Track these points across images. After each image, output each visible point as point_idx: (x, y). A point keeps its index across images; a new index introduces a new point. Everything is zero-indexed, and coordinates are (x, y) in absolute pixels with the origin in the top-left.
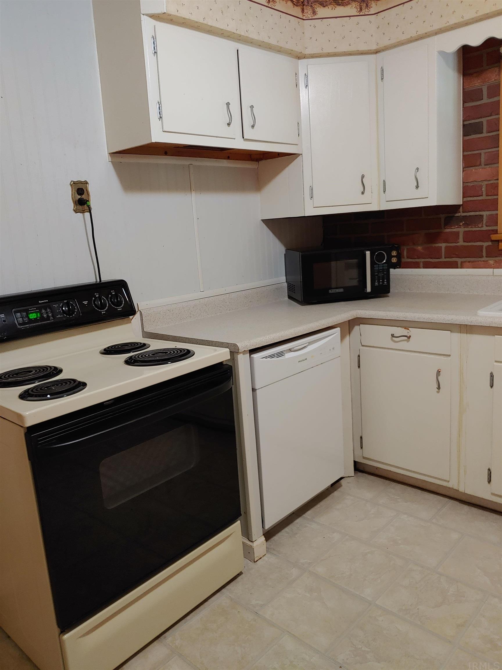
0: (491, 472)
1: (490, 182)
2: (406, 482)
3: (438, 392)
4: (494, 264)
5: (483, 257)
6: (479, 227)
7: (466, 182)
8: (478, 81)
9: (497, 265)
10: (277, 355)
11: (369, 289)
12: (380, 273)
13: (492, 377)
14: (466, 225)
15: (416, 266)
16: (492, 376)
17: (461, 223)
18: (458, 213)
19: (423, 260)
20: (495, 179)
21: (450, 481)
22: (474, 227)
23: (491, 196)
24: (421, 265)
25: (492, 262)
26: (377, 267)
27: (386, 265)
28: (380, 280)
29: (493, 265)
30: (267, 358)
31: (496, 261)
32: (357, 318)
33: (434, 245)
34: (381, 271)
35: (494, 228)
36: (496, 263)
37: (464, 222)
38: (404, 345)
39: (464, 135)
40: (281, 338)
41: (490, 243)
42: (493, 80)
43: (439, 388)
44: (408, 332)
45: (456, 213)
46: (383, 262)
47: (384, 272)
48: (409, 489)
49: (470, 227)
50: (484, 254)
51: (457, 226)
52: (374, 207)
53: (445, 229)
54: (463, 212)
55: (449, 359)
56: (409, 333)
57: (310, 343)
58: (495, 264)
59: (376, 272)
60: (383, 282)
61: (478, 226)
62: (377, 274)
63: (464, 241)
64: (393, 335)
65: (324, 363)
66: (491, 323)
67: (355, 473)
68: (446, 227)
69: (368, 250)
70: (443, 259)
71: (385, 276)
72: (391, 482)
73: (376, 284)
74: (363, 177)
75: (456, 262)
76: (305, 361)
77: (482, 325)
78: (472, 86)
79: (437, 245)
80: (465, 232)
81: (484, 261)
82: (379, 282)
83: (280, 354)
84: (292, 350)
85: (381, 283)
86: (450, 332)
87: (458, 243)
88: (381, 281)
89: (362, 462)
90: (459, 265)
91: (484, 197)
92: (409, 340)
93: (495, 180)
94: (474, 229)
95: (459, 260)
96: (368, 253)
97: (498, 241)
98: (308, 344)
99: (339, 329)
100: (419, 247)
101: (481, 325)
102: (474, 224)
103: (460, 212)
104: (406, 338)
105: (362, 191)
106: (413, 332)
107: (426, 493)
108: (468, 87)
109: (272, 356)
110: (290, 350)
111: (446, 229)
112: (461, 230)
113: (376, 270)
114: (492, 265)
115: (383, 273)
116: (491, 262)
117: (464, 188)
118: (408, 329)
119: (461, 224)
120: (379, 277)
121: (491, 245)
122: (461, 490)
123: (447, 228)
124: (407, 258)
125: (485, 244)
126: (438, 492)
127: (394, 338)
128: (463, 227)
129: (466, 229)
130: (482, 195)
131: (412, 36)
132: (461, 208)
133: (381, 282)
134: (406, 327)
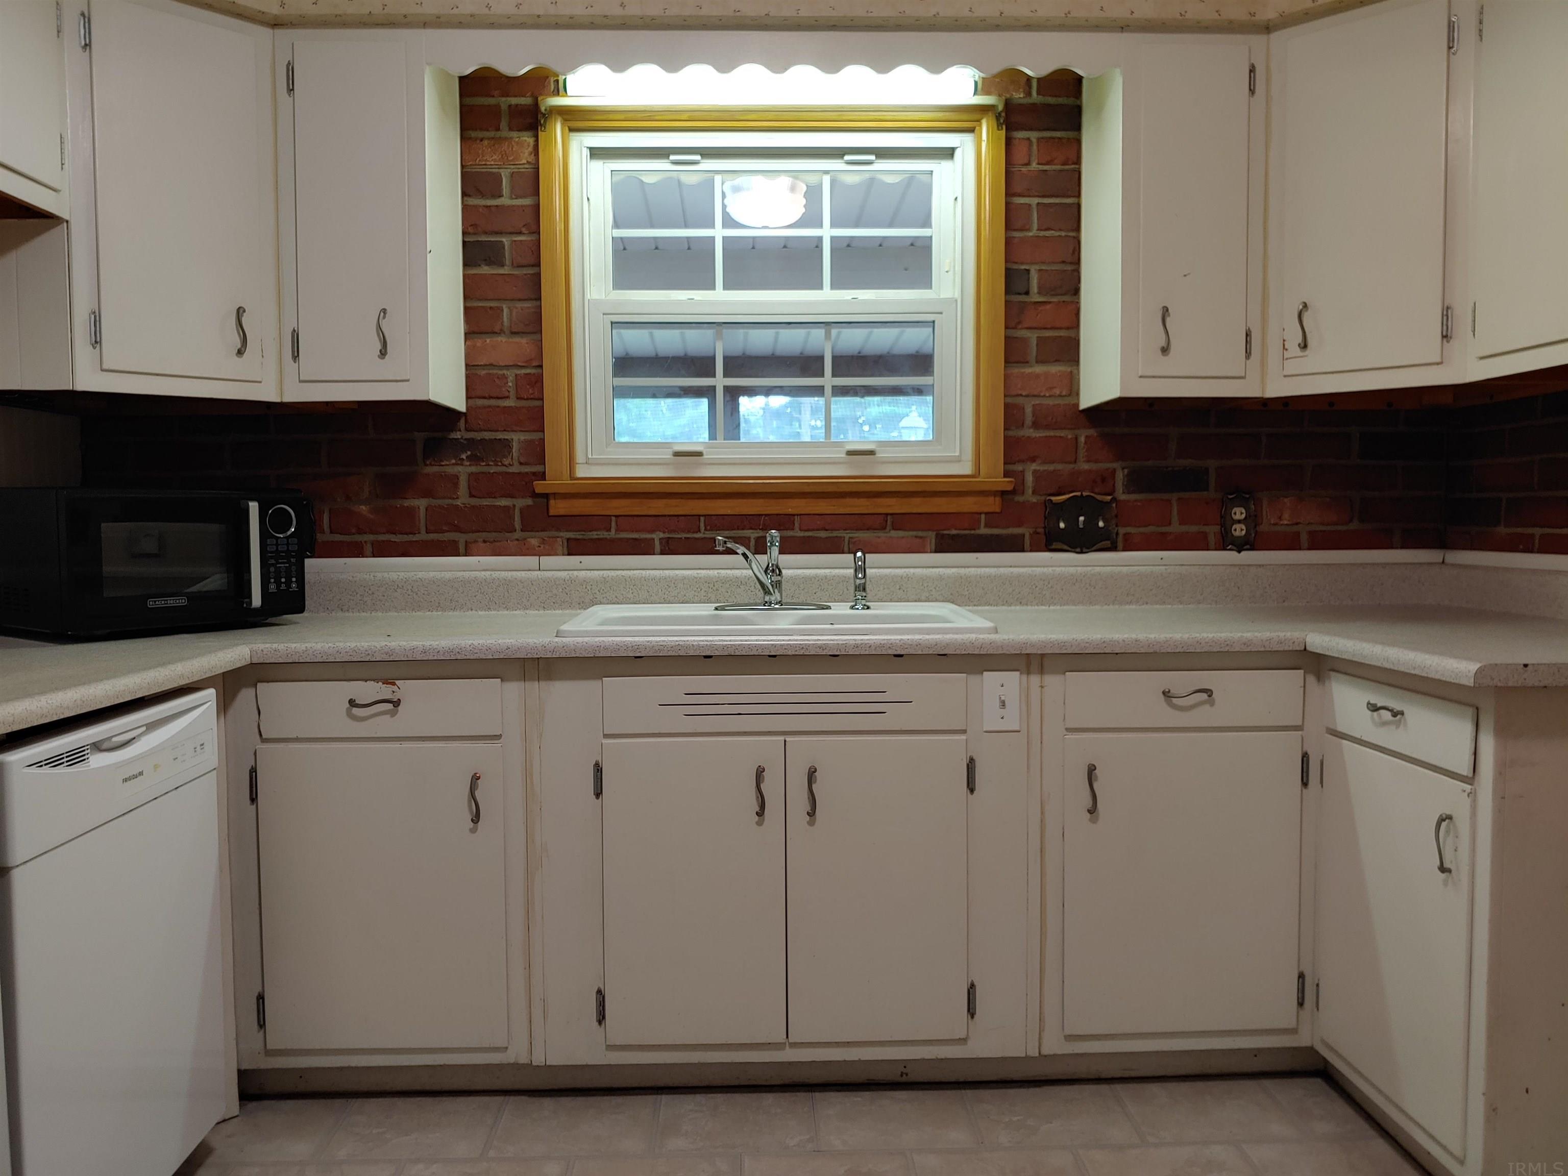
0: (604, 997)
1: (524, 371)
2: (388, 1088)
3: (473, 831)
4: (540, 547)
5: (515, 531)
6: (505, 466)
7: (472, 366)
8: (492, 157)
9: (547, 547)
10: (67, 757)
11: (257, 600)
12: (280, 561)
13: (599, 773)
14: (474, 459)
15: (357, 551)
16: (598, 770)
17: (463, 453)
18: (456, 431)
19: (371, 537)
20: (534, 364)
21: (509, 1047)
22: (492, 464)
23: (527, 399)
24: (368, 549)
25: (536, 543)
26: (273, 545)
27: (296, 540)
28: (282, 578)
29: (537, 549)
30: (41, 766)
31: (544, 540)
32: (251, 664)
33: (399, 503)
34: (284, 554)
35: (538, 469)
36: (544, 544)
37: (469, 453)
38: (384, 725)
39: (466, 264)
40: (81, 705)
41: (529, 501)
42: (524, 161)
43: (476, 818)
44: (393, 692)
45: (452, 432)
46: (289, 533)
47: (292, 559)
48: (400, 1102)
49: (484, 464)
50: (517, 524)
51: (454, 461)
52: (267, 393)
53: (426, 465)
54: (467, 430)
55: (497, 745)
56: (395, 694)
57: (152, 726)
58: (542, 546)
59: (272, 557)
60: (288, 583)
61: (501, 462)
62: (273, 561)
63: (472, 496)
64: (352, 703)
65: (181, 786)
66: (596, 649)
67: (240, 1105)
68: (428, 463)
69: (253, 500)
70: (423, 536)
71: (294, 568)
72: (350, 1100)
73: (272, 587)
74: (240, 312)
75: (455, 543)
76: (140, 778)
77: (578, 655)
78: (480, 163)
79: (407, 503)
80: (471, 475)
81: (517, 540)
82: (278, 584)
83: (76, 757)
84: (105, 745)
85: (283, 587)
86: (499, 680)
87: (457, 498)
88: (283, 580)
89: (263, 1066)
90: (462, 549)
91: (510, 403)
92: (398, 711)
93: (534, 366)
94: (493, 470)
95: (461, 538)
96: (254, 507)
97: (546, 496)
98: (144, 729)
99: (211, 692)
100: (361, 507)
101: (575, 656)
102: (493, 459)
103: (460, 431)
104: (390, 706)
105: (239, 346)
106: (407, 689)
107: (444, 1099)
108: (471, 165)
109: (54, 761)
110: (97, 747)
111: (427, 468)
112: (463, 470)
113: (271, 552)
114: (535, 549)
115: (289, 562)
116: (534, 542)
117: (468, 377)
118: (394, 684)
119: (464, 456)
120: (278, 571)
121: (531, 506)
122: (538, 1059)
123: (431, 465)
124: (331, 532)
125: (521, 502)
126: (473, 1088)
127: (355, 711)
128: (468, 463)
129: (474, 469)
130: (508, 397)
131: (372, 13)
132: (462, 421)
133: (283, 583)
134: (387, 680)
